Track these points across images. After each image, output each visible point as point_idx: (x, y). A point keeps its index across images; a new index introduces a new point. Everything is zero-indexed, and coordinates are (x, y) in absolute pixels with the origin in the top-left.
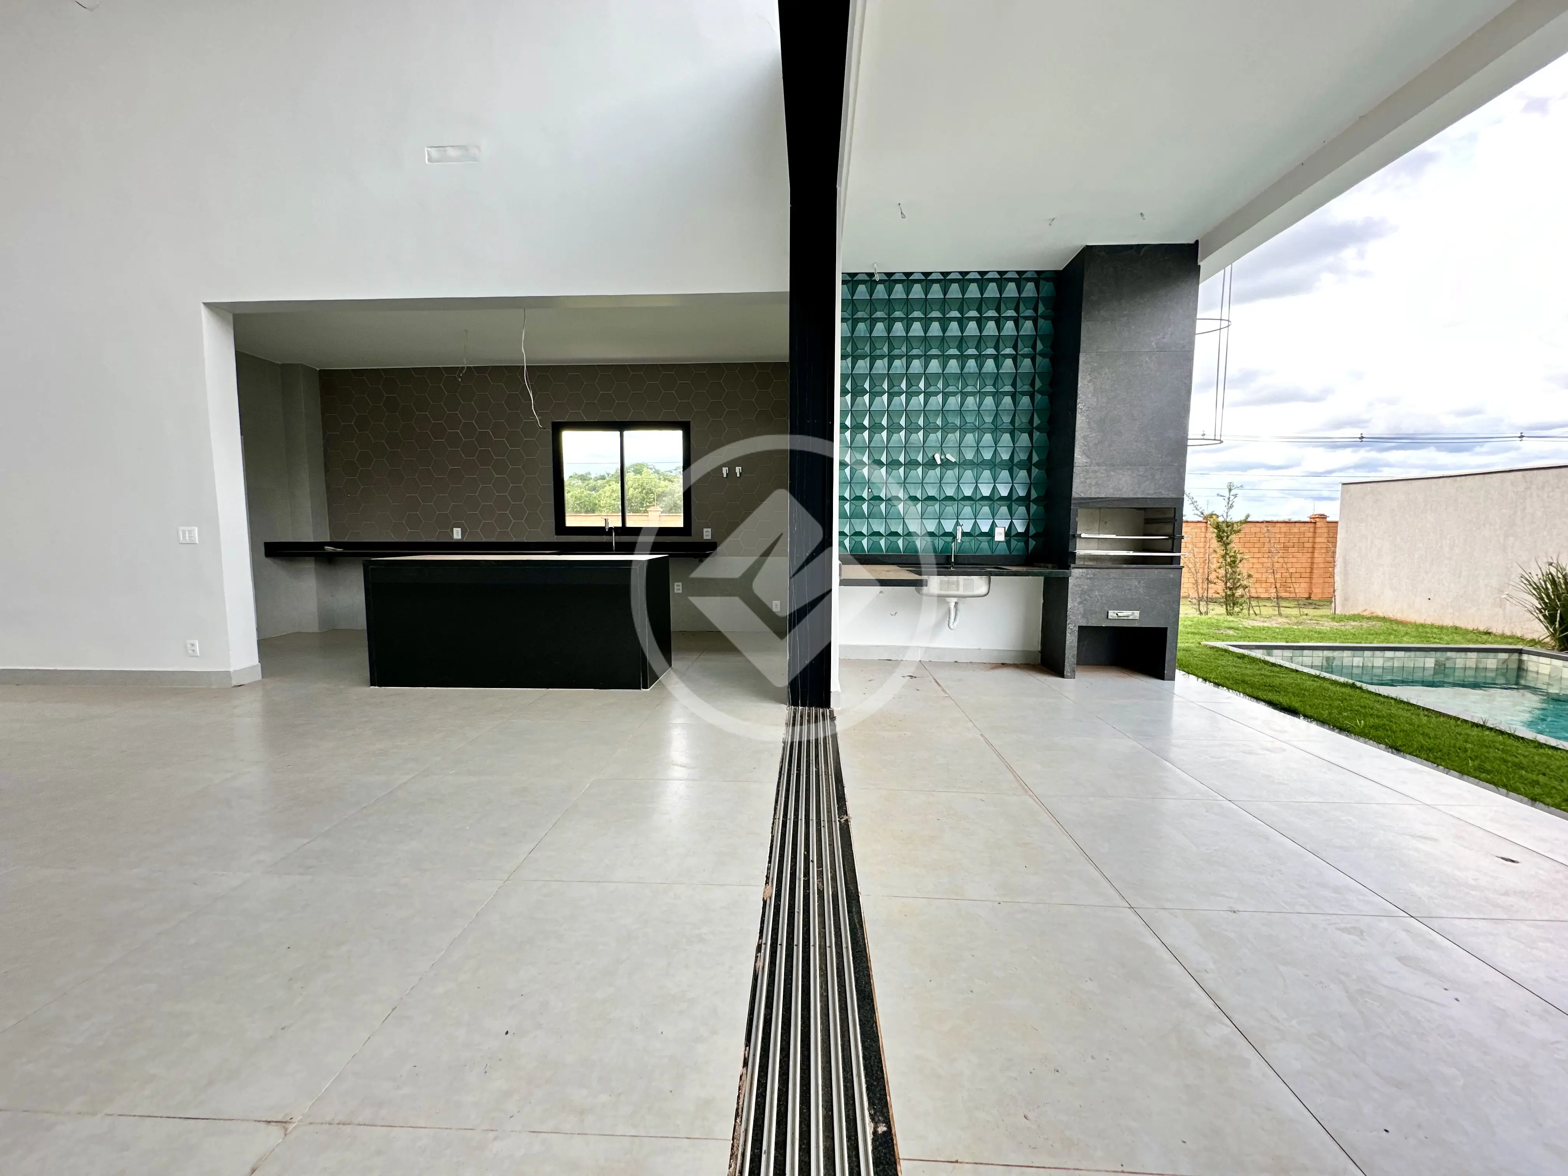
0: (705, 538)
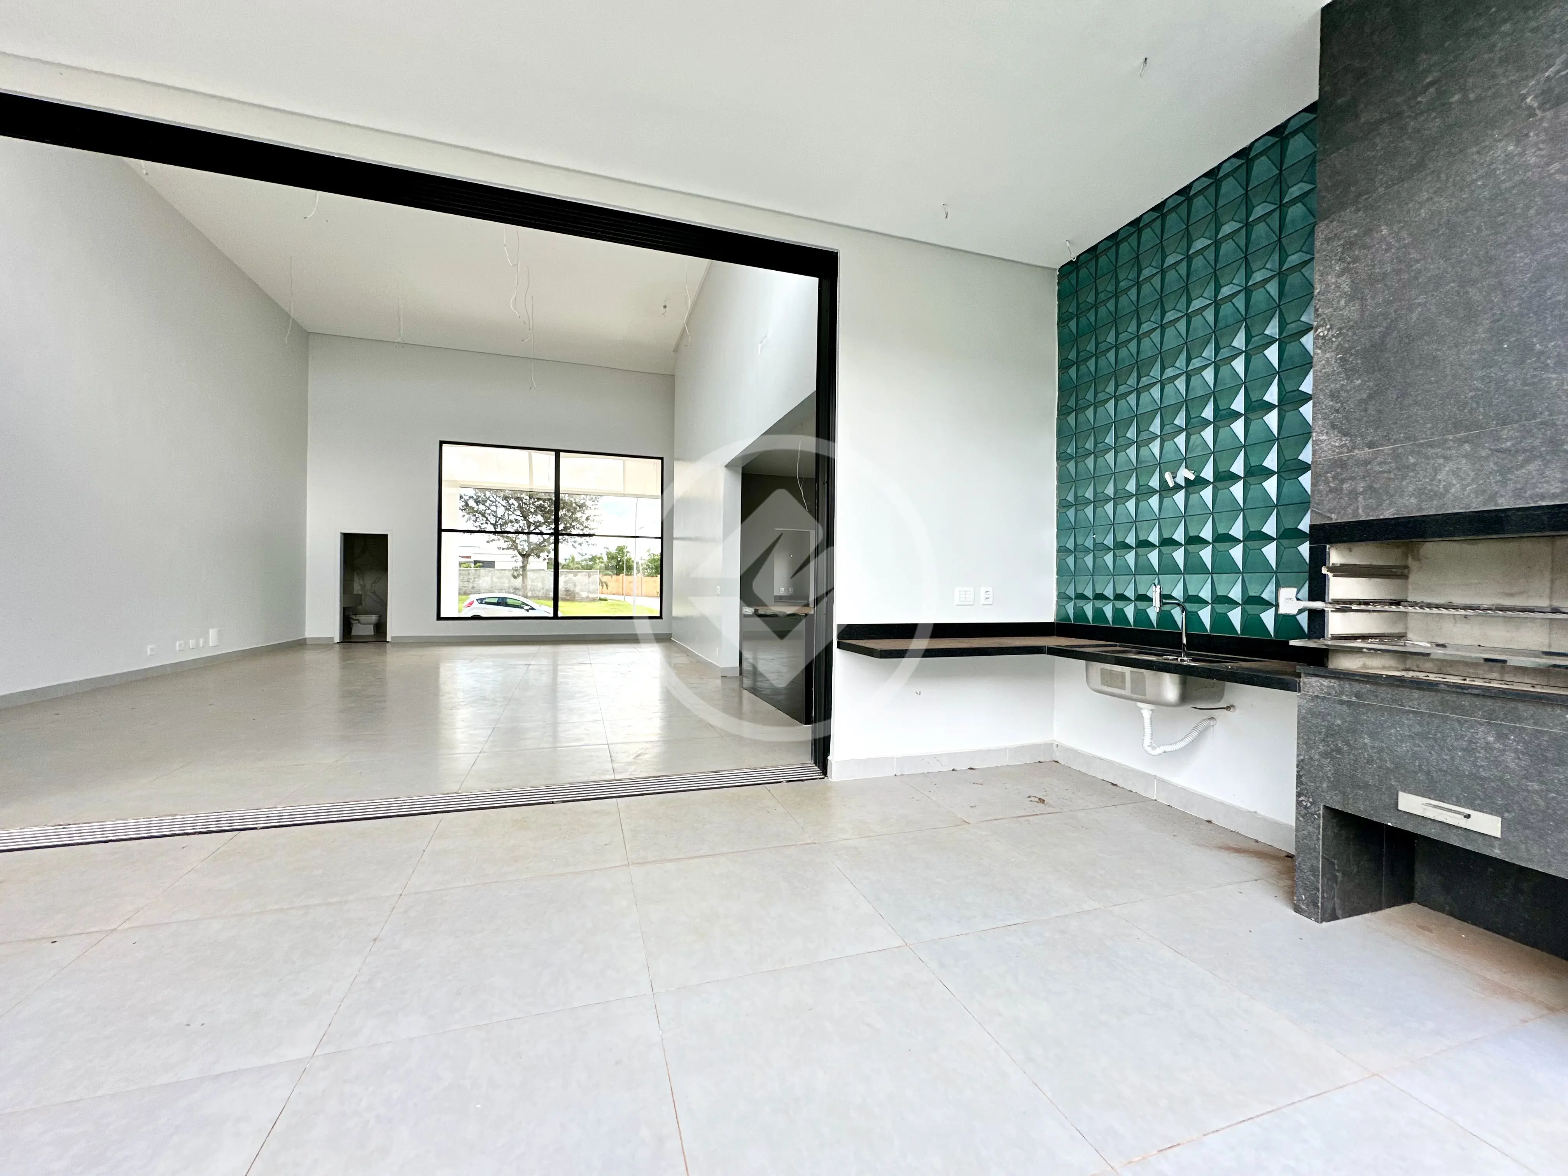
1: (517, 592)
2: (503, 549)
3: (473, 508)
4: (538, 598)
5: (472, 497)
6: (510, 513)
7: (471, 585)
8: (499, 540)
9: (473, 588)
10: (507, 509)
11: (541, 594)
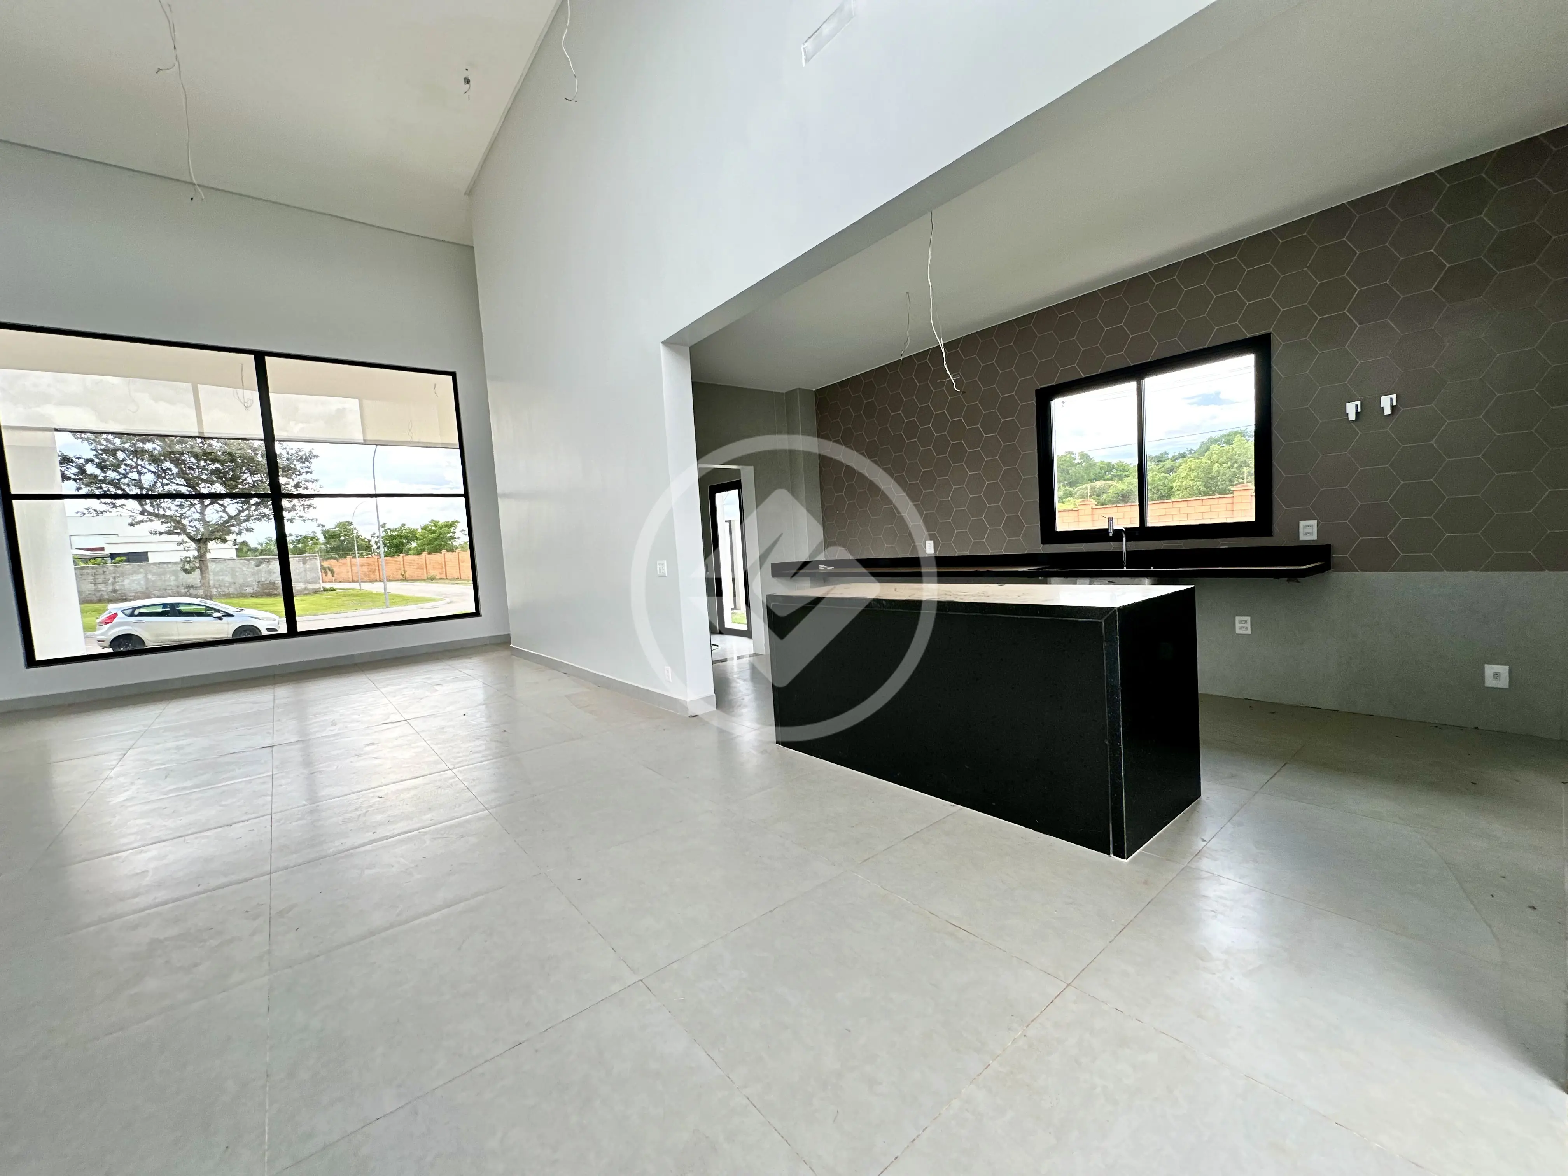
0: (1302, 537)
1: (192, 591)
2: (161, 534)
3: (96, 477)
4: (228, 596)
5: (91, 461)
6: (165, 481)
7: (110, 588)
8: (151, 521)
9: (114, 591)
10: (159, 477)
11: (232, 590)
